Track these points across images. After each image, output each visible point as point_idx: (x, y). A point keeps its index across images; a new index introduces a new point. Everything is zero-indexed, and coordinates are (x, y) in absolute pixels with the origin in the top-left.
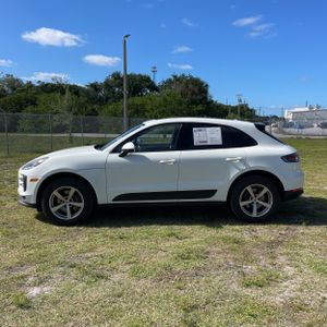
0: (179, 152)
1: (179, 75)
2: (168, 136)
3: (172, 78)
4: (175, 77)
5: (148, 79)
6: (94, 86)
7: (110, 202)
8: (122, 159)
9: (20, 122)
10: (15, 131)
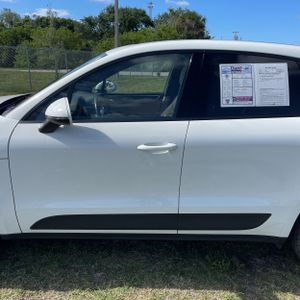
0: (183, 124)
1: (175, 9)
2: (163, 74)
3: (169, 12)
4: (171, 11)
5: (143, 14)
6: (89, 21)
7: (27, 229)
8: (47, 138)
9: (16, 57)
10: (12, 66)
